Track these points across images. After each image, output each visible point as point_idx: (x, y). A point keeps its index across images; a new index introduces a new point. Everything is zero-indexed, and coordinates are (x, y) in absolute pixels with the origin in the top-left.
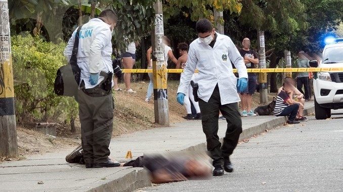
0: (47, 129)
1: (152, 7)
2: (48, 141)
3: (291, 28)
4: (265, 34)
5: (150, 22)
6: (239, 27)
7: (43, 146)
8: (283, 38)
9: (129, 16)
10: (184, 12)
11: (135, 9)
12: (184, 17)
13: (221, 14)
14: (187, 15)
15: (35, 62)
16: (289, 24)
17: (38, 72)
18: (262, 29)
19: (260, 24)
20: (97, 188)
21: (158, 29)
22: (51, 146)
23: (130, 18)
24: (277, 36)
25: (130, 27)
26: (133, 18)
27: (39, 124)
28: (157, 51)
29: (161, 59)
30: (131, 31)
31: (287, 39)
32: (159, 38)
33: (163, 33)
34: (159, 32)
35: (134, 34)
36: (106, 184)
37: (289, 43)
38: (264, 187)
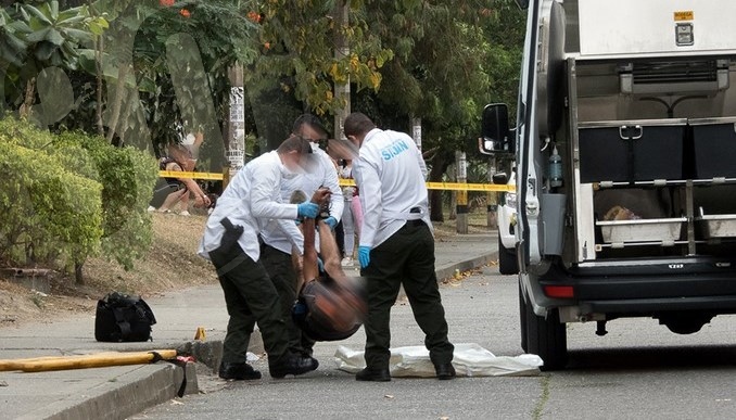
0: (34, 281)
1: (226, 76)
2: (31, 303)
3: (467, 117)
4: (422, 125)
5: (221, 100)
6: (379, 110)
7: (22, 311)
8: (454, 133)
9: (185, 90)
10: (282, 84)
11: (196, 77)
12: (283, 91)
13: (348, 88)
14: (287, 89)
15: (16, 165)
16: (463, 108)
17: (20, 182)
18: (417, 116)
19: (413, 105)
20: (98, 398)
21: (234, 112)
22: (37, 311)
23: (187, 92)
24: (442, 128)
25: (186, 108)
26: (193, 92)
27: (20, 272)
28: (232, 150)
29: (239, 164)
30: (187, 114)
31: (458, 134)
32: (236, 128)
33: (243, 120)
34: (235, 117)
35: (194, 120)
36: (116, 391)
37: (464, 139)
38: (390, 403)
